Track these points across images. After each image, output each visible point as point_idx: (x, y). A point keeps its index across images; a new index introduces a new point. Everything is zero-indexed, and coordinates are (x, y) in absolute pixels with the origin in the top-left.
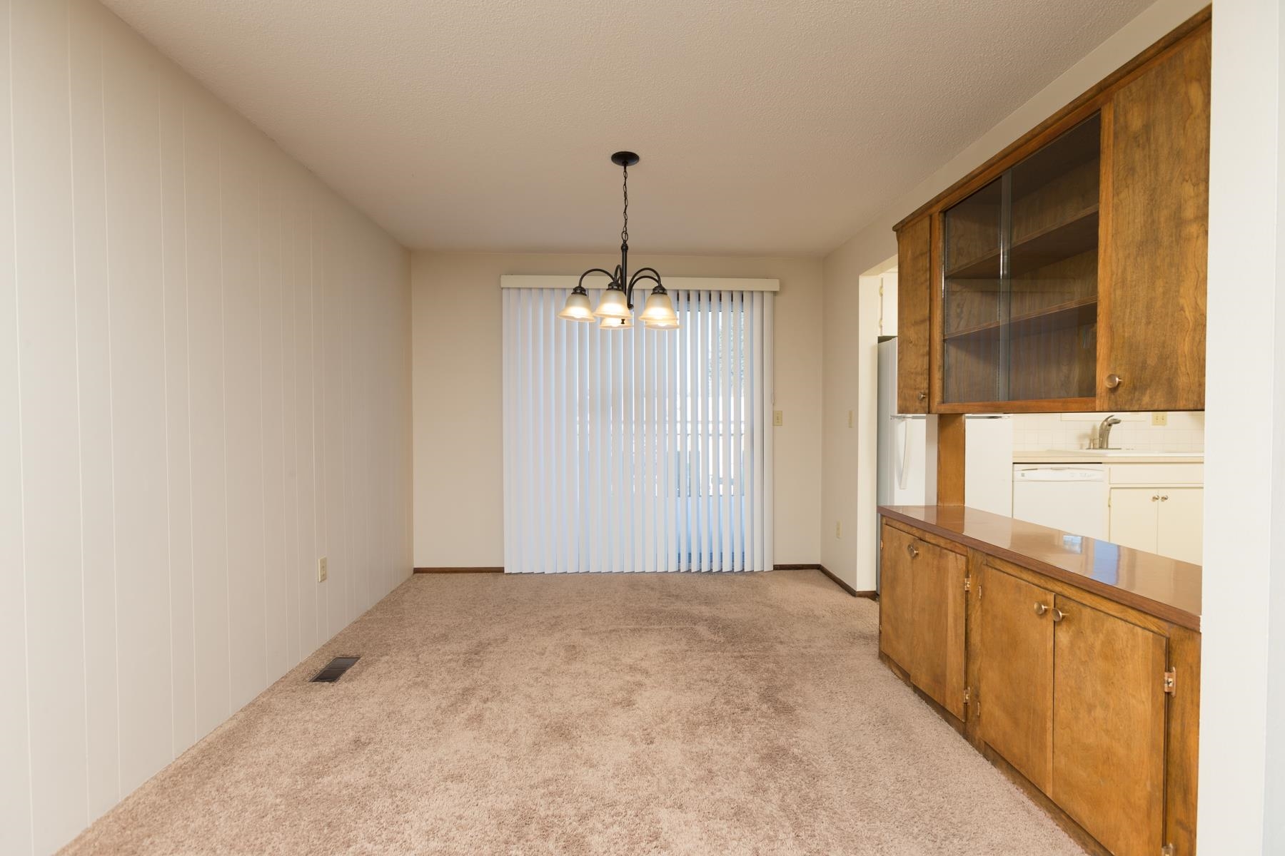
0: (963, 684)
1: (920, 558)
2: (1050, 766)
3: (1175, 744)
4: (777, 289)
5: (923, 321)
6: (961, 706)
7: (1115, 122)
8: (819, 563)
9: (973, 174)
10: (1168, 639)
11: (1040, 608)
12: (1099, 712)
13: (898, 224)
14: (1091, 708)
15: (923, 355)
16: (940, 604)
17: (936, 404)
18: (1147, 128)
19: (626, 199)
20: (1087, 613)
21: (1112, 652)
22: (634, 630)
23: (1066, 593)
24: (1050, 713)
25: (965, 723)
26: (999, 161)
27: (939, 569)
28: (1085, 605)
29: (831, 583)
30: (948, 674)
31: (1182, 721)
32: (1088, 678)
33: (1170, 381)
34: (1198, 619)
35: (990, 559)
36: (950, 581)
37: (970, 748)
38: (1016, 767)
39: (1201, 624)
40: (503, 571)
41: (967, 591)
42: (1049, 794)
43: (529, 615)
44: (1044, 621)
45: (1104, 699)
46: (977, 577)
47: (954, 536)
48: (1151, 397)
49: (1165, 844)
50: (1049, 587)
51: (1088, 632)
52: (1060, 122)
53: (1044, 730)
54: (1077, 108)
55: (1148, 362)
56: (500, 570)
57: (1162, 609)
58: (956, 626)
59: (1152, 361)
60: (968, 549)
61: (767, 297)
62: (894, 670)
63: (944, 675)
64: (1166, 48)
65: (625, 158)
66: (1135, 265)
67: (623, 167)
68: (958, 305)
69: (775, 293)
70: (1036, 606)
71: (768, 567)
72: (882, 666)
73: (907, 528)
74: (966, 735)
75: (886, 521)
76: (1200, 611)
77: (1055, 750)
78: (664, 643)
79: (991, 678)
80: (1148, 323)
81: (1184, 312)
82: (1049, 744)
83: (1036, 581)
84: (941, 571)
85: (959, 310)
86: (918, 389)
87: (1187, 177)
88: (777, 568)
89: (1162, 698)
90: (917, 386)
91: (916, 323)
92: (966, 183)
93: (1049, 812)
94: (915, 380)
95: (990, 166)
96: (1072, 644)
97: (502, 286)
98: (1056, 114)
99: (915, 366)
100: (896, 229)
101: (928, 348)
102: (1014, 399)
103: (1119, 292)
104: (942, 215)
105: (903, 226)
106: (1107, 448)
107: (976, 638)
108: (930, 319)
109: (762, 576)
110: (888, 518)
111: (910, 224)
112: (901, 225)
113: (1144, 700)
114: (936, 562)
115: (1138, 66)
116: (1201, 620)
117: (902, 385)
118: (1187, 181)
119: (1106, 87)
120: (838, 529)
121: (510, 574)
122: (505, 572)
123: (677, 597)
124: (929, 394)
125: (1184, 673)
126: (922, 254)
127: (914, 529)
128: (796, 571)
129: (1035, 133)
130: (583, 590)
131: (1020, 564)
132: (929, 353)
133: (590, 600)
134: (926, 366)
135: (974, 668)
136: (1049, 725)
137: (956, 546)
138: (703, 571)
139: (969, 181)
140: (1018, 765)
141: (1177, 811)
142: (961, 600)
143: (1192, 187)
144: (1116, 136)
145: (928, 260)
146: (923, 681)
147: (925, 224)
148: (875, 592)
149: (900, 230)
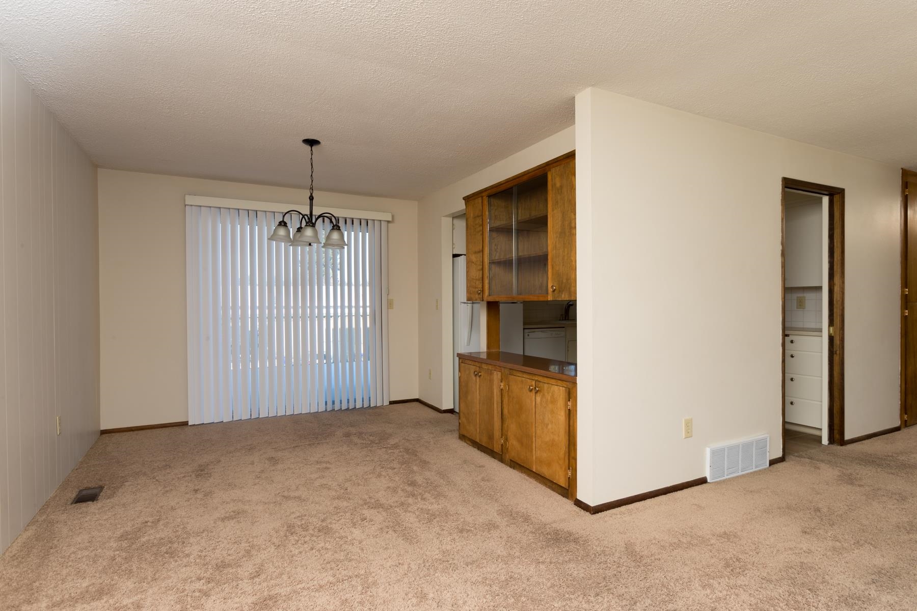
0: (500, 435)
1: (482, 377)
2: (534, 458)
3: (571, 428)
4: (390, 219)
5: (479, 252)
6: (500, 446)
7: (552, 181)
8: (417, 398)
10: (569, 389)
11: (530, 387)
12: (550, 426)
13: (466, 197)
14: (547, 425)
15: (479, 270)
16: (490, 399)
17: (486, 296)
18: (561, 187)
19: (312, 167)
20: (546, 385)
21: (553, 400)
23: (539, 380)
24: (534, 434)
25: (502, 455)
26: (512, 181)
28: (545, 383)
29: (426, 408)
30: (494, 432)
31: (573, 420)
32: (546, 413)
33: (569, 288)
34: (577, 378)
35: (511, 371)
36: (495, 387)
37: (504, 465)
38: (522, 465)
40: (188, 424)
41: (502, 389)
42: (534, 470)
44: (531, 393)
45: (551, 420)
46: (506, 381)
47: (495, 363)
48: (564, 295)
49: (569, 469)
50: (533, 378)
51: (546, 394)
53: (532, 442)
54: (540, 169)
56: (185, 424)
57: (567, 378)
58: (497, 407)
59: (564, 281)
60: (502, 368)
61: (384, 224)
62: (467, 442)
63: (493, 434)
64: (566, 158)
65: (312, 143)
66: (559, 241)
67: (310, 147)
68: (495, 245)
69: (388, 222)
70: (528, 387)
71: (386, 403)
72: (461, 442)
73: (473, 363)
74: (502, 460)
75: (462, 361)
77: (536, 449)
78: (333, 448)
79: (512, 428)
80: (563, 265)
82: (534, 448)
83: (529, 377)
84: (491, 381)
85: (496, 247)
86: (477, 288)
88: (391, 403)
89: (567, 411)
90: (477, 286)
91: (475, 253)
93: (534, 478)
94: (475, 283)
95: (508, 182)
96: (541, 401)
97: (186, 203)
99: (475, 276)
100: (464, 198)
101: (481, 267)
102: (520, 294)
103: (554, 251)
104: (487, 198)
106: (568, 320)
107: (506, 411)
108: (483, 251)
109: (383, 409)
110: (463, 359)
111: (471, 199)
112: (468, 197)
113: (563, 416)
114: (488, 378)
115: (558, 161)
117: (469, 285)
119: (549, 165)
120: (430, 374)
121: (194, 425)
122: (189, 424)
123: (331, 425)
124: (483, 291)
125: (573, 400)
126: (478, 216)
127: (476, 363)
128: (404, 404)
129: (525, 173)
131: (522, 370)
132: (482, 269)
134: (481, 276)
135: (505, 426)
136: (534, 439)
137: (496, 368)
138: (343, 409)
139: (499, 185)
140: (523, 463)
141: (572, 454)
142: (499, 394)
144: (552, 187)
145: (481, 220)
146: (484, 440)
147: (480, 200)
148: (453, 409)
149: (467, 199)
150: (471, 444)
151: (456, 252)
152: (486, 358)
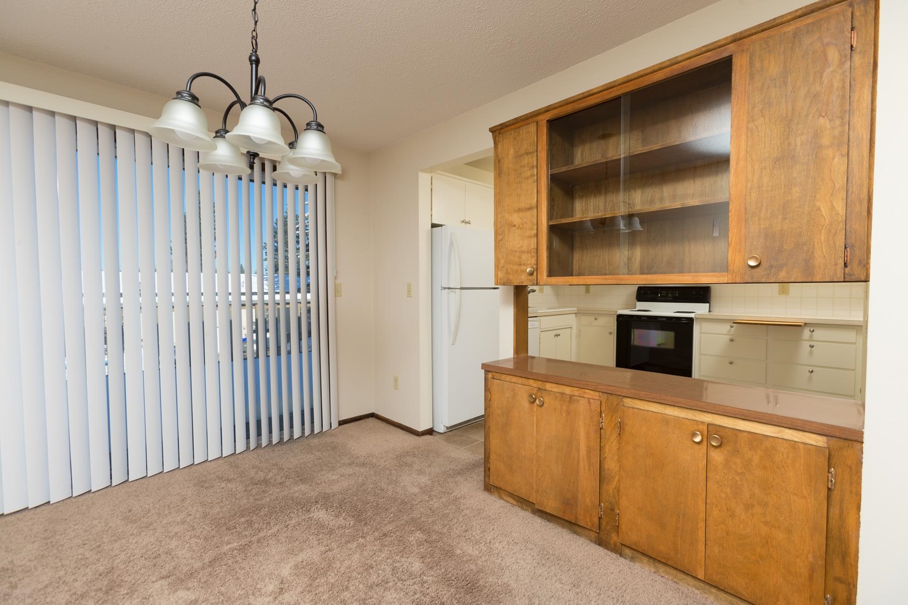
0: (596, 503)
2: (701, 555)
3: (834, 524)
4: (340, 172)
5: (530, 209)
6: (596, 520)
7: (751, 66)
8: (376, 413)
9: (591, 92)
10: (828, 449)
12: (756, 510)
13: (498, 126)
14: (747, 507)
15: (530, 237)
16: (570, 440)
17: (545, 277)
18: (784, 74)
20: (743, 437)
21: (771, 464)
22: (243, 549)
23: (721, 423)
24: (702, 515)
25: (598, 532)
26: (620, 85)
27: (568, 413)
28: (741, 431)
29: (392, 428)
30: (580, 496)
31: (840, 506)
32: (745, 484)
33: (806, 262)
34: (862, 433)
36: (582, 422)
37: (605, 552)
38: (661, 560)
39: (864, 436)
41: (601, 428)
42: (700, 577)
43: (50, 589)
45: (763, 499)
46: (612, 416)
47: (584, 384)
48: (788, 272)
49: (824, 597)
50: (700, 419)
51: (745, 451)
52: (689, 60)
53: (695, 529)
54: (708, 52)
55: (784, 247)
57: (825, 428)
58: (589, 456)
59: (788, 247)
60: (601, 393)
61: (329, 179)
62: (505, 498)
63: (575, 498)
66: (771, 175)
69: (336, 176)
70: (686, 435)
71: (335, 424)
72: (494, 498)
73: (520, 381)
74: (601, 542)
75: (492, 376)
76: (863, 427)
77: (708, 542)
78: (291, 552)
79: (631, 494)
80: (785, 218)
81: (821, 211)
82: (701, 538)
84: (571, 414)
86: (525, 264)
87: (823, 114)
88: (342, 423)
89: (824, 492)
90: (523, 262)
91: (520, 210)
92: (581, 99)
94: (520, 257)
95: (610, 88)
96: (727, 461)
98: (688, 53)
99: (519, 246)
100: (493, 130)
101: (536, 231)
103: (753, 194)
104: (548, 123)
105: (501, 129)
107: (611, 464)
108: (538, 207)
109: (333, 435)
110: (496, 373)
111: (509, 128)
112: (500, 127)
113: (806, 496)
114: (564, 408)
116: (865, 433)
118: (824, 117)
119: (740, 39)
124: (537, 269)
125: (842, 472)
126: (527, 154)
127: (531, 380)
128: (357, 422)
129: (663, 65)
130: (130, 511)
131: (664, 402)
132: (537, 236)
133: (151, 524)
134: (534, 246)
135: (611, 487)
136: (701, 524)
137: (585, 392)
139: (585, 97)
140: (665, 558)
141: (836, 572)
142: (594, 436)
143: (829, 121)
144: (752, 77)
145: (535, 158)
146: (551, 506)
147: (532, 128)
148: (432, 428)
149: (498, 131)
150: (515, 503)
151: (435, 222)
152: (512, 367)
